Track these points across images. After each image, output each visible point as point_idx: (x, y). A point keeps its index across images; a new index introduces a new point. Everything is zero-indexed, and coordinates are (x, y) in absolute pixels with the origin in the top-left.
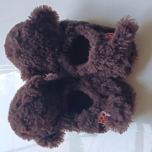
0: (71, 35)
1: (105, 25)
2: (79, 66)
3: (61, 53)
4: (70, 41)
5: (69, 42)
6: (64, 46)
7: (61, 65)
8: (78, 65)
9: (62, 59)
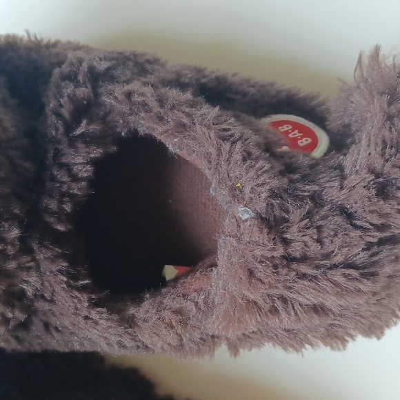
0: (88, 139)
1: (261, 76)
2: (146, 305)
3: (35, 247)
4: (85, 171)
5: (75, 179)
6: (53, 205)
7: (41, 305)
8: (138, 301)
9: (41, 275)
